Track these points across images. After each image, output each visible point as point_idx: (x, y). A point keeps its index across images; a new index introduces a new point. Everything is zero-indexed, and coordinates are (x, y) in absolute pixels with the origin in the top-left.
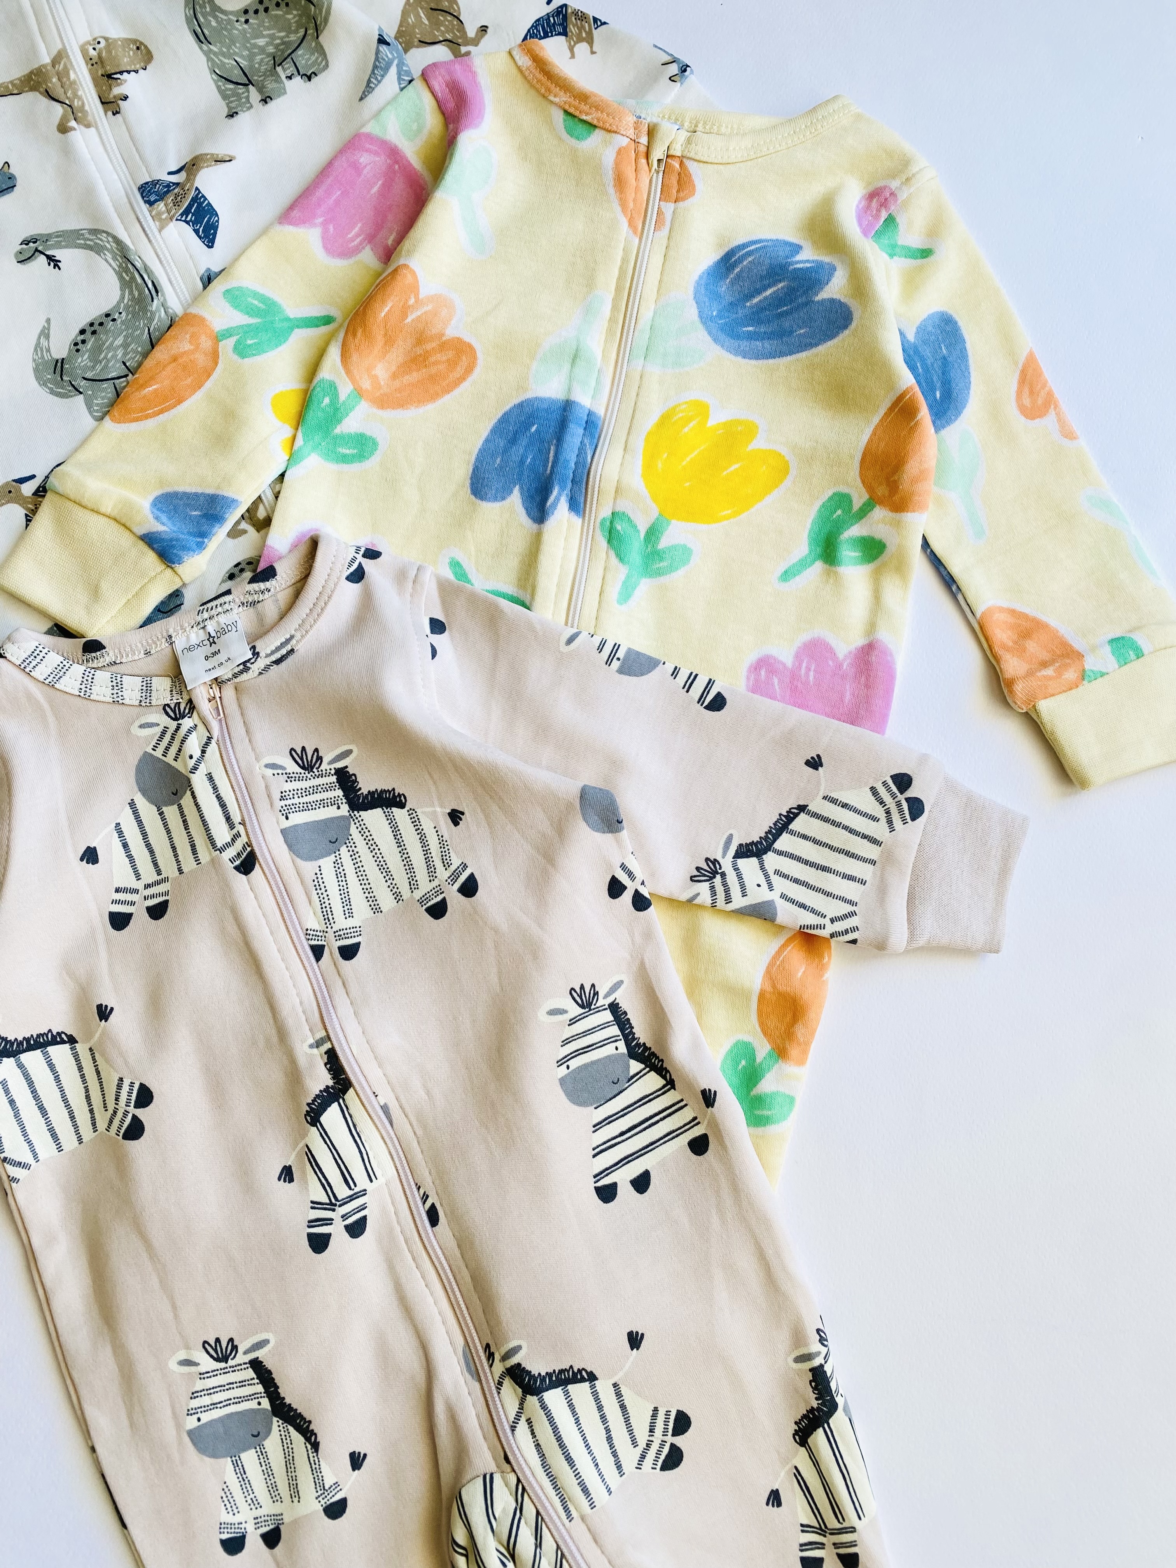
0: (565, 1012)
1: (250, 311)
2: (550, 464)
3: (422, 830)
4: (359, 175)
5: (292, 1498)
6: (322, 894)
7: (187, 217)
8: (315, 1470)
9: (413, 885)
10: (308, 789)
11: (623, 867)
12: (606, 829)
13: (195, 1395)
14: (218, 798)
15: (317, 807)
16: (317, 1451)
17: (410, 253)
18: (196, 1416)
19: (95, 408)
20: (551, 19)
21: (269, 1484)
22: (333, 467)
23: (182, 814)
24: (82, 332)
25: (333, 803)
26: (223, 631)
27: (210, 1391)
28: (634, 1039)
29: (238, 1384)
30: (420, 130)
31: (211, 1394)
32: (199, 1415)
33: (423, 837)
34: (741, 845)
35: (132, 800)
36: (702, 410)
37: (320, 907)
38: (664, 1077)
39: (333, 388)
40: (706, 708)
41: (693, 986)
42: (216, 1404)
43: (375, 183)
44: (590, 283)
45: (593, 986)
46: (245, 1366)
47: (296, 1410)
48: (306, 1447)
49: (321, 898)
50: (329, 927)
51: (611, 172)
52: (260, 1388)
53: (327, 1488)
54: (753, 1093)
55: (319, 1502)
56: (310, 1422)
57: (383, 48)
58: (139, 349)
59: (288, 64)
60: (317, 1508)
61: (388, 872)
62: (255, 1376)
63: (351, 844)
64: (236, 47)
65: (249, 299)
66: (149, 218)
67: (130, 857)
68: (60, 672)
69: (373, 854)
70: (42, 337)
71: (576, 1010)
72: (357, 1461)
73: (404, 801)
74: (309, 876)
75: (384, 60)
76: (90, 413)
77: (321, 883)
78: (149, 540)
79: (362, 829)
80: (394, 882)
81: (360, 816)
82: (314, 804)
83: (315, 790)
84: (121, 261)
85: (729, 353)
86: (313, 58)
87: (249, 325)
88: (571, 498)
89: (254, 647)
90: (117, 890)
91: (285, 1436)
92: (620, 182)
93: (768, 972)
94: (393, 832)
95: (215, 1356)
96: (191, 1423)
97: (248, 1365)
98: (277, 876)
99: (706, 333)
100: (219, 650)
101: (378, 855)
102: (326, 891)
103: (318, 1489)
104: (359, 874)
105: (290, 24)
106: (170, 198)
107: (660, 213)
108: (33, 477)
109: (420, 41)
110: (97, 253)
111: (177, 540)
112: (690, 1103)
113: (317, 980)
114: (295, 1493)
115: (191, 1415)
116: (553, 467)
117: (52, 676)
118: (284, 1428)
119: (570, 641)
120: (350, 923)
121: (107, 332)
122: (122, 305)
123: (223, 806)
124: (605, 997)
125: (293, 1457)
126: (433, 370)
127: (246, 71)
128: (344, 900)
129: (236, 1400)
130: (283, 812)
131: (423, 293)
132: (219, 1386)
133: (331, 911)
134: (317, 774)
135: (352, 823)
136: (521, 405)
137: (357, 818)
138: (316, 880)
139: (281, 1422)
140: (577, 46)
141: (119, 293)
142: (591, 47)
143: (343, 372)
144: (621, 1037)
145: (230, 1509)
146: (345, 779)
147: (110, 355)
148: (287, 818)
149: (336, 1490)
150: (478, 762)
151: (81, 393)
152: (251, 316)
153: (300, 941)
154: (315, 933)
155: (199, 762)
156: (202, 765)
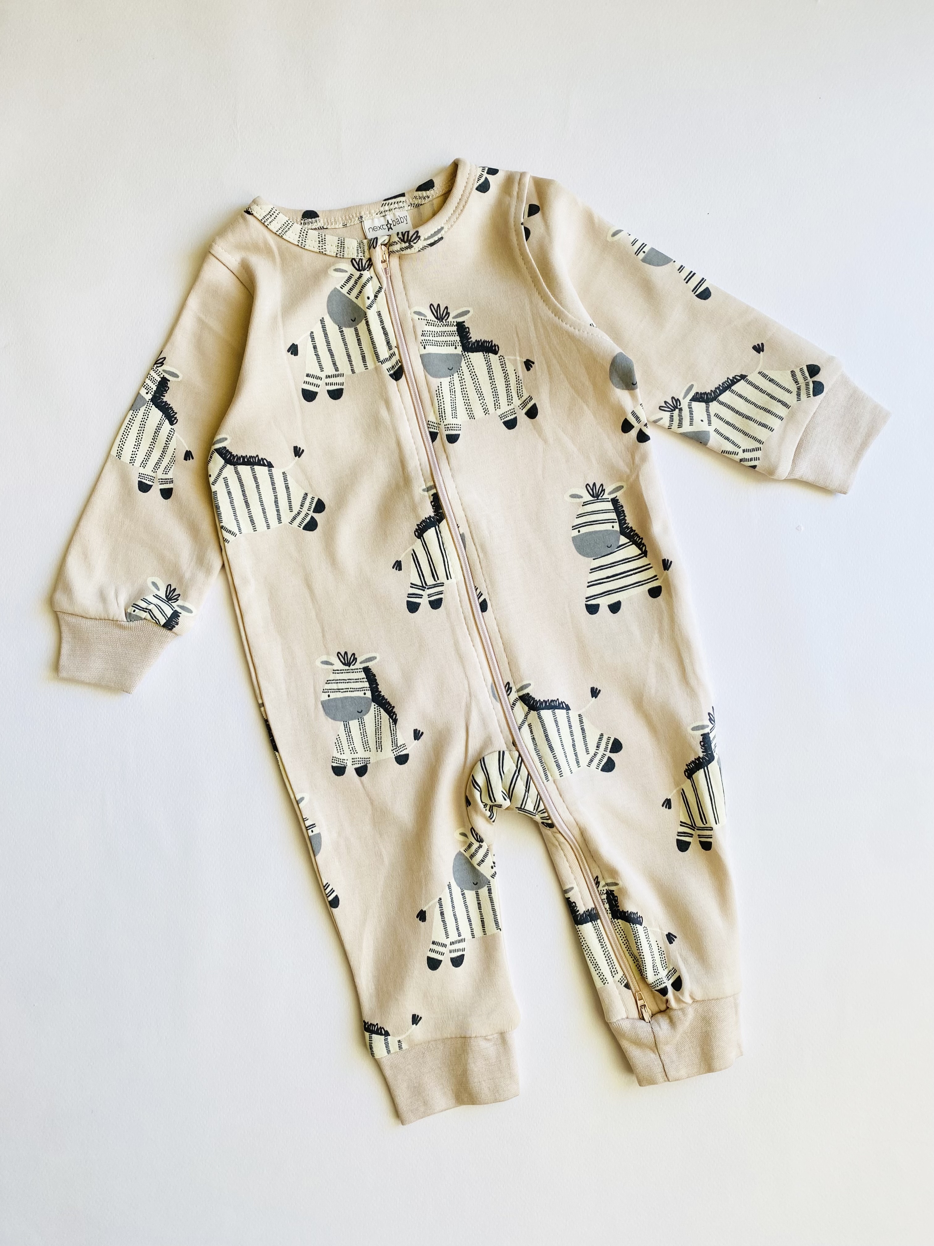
0: (581, 497)
3: (507, 370)
5: (377, 749)
6: (440, 400)
8: (393, 734)
9: (497, 405)
10: (439, 332)
11: (633, 413)
12: (625, 387)
13: (329, 682)
14: (383, 329)
15: (443, 345)
16: (395, 724)
18: (328, 694)
21: (364, 741)
23: (358, 335)
25: (453, 344)
26: (397, 221)
27: (337, 681)
28: (625, 523)
29: (354, 681)
31: (338, 683)
32: (329, 693)
33: (507, 376)
34: (697, 393)
35: (323, 318)
37: (438, 408)
38: (641, 549)
40: (696, 296)
42: (340, 689)
45: (602, 485)
46: (360, 670)
47: (387, 699)
48: (390, 721)
49: (439, 403)
50: (442, 421)
52: (367, 685)
53: (398, 746)
55: (393, 753)
56: (394, 707)
60: (392, 756)
61: (481, 394)
62: (365, 677)
63: (461, 373)
67: (318, 355)
69: (474, 381)
71: (588, 498)
72: (417, 735)
73: (497, 350)
74: (434, 388)
77: (440, 393)
79: (469, 364)
80: (484, 401)
81: (468, 356)
82: (441, 343)
83: (443, 334)
90: (308, 376)
91: (378, 714)
94: (488, 369)
95: (344, 662)
96: (324, 697)
97: (362, 670)
98: (414, 384)
101: (477, 382)
102: (443, 398)
103: (394, 745)
104: (463, 393)
113: (431, 452)
114: (379, 746)
115: (325, 692)
118: (377, 709)
119: (614, 235)
120: (454, 421)
123: (386, 334)
124: (609, 494)
125: (381, 726)
128: (453, 407)
129: (352, 690)
132: (343, 680)
133: (444, 412)
134: (445, 324)
135: (463, 359)
137: (466, 357)
138: (438, 391)
139: (376, 705)
144: (617, 520)
145: (339, 751)
146: (462, 330)
148: (425, 348)
149: (403, 748)
153: (424, 429)
154: (433, 424)
155: (373, 302)
156: (374, 306)
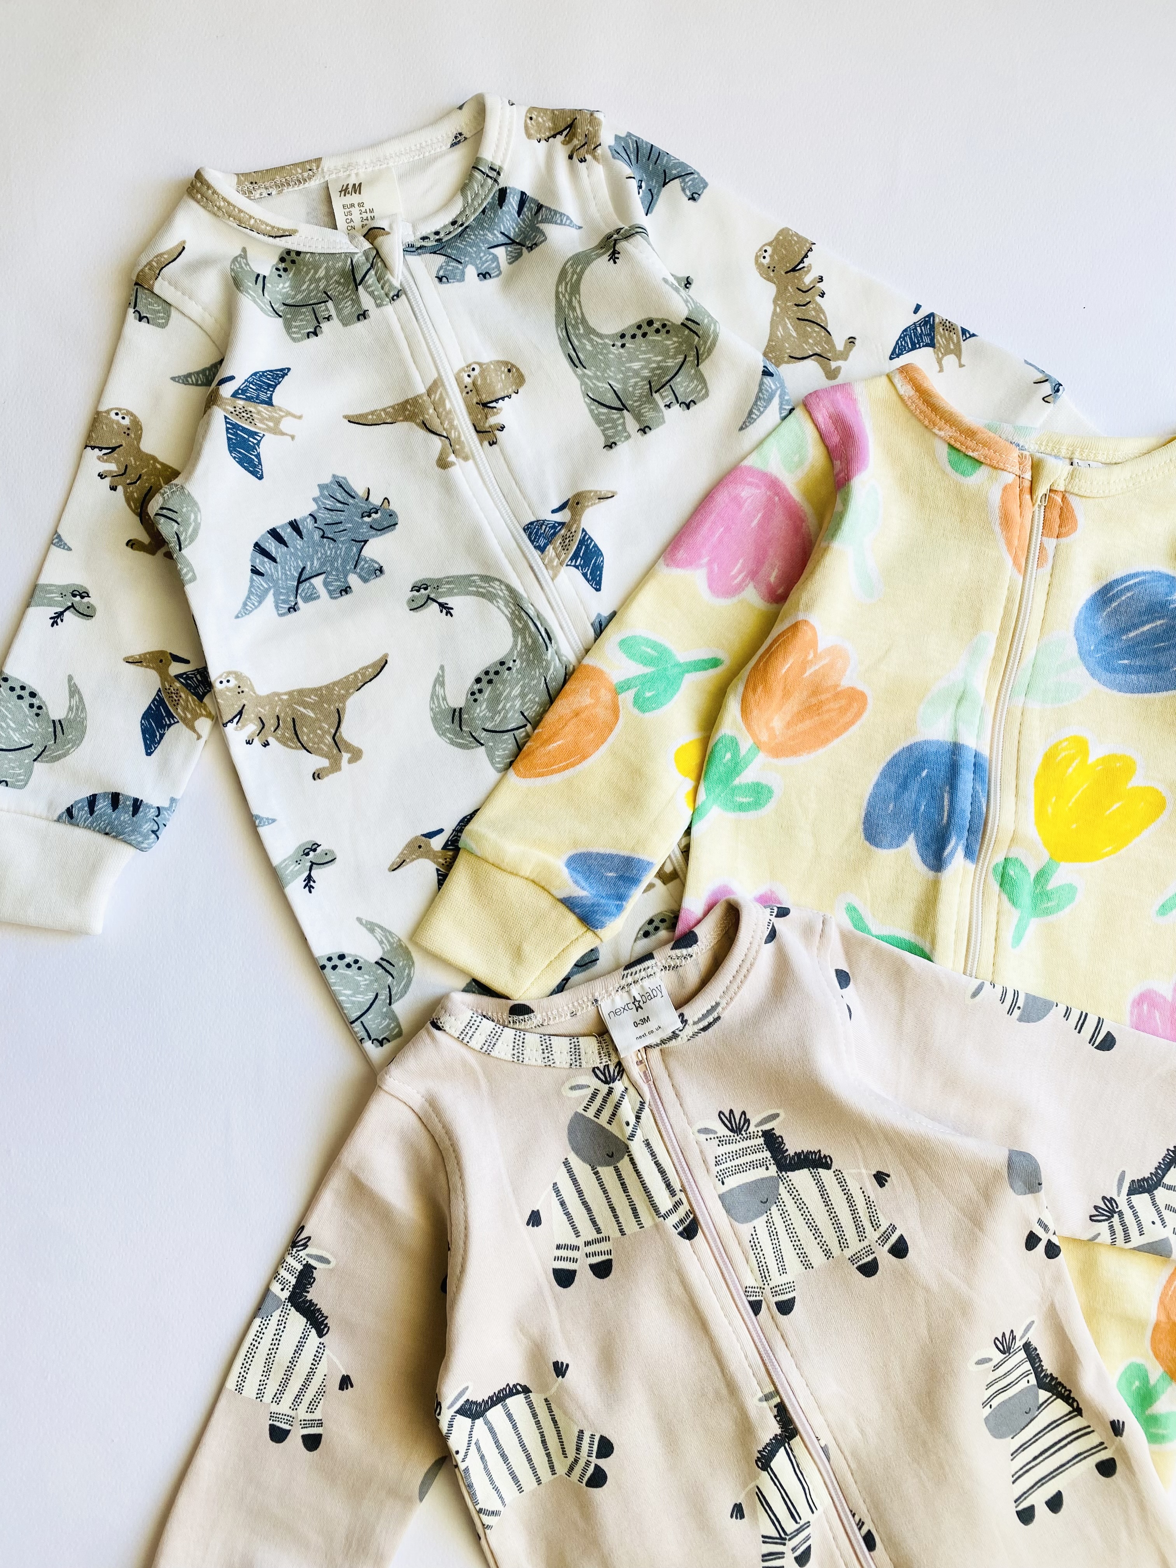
0: (991, 1360)
1: (646, 661)
2: (946, 814)
3: (849, 1190)
4: (740, 506)
6: (758, 1254)
7: (576, 562)
9: (843, 1243)
10: (739, 1151)
11: (1040, 1222)
12: (1027, 1191)
14: (656, 1165)
15: (748, 1170)
17: (808, 608)
19: (497, 760)
20: (918, 329)
22: (731, 816)
23: (620, 1176)
24: (478, 680)
25: (762, 1164)
26: (648, 996)
28: (1042, 1370)
30: (801, 463)
33: (850, 1198)
34: (1133, 1181)
35: (566, 1159)
36: (1081, 746)
37: (757, 1266)
38: (1071, 1405)
39: (734, 743)
40: (1097, 1048)
41: (1091, 1314)
43: (755, 516)
44: (976, 625)
45: (1012, 1331)
49: (758, 1258)
50: (766, 1284)
51: (997, 511)
54: (1149, 1412)
57: (768, 380)
58: (537, 699)
59: (667, 391)
61: (817, 1229)
63: (781, 1203)
64: (610, 371)
65: (643, 648)
66: (542, 565)
67: (567, 1214)
68: (492, 1041)
69: (802, 1212)
70: (437, 685)
71: (998, 1357)
73: (829, 1162)
74: (746, 1238)
75: (767, 391)
76: (493, 764)
77: (756, 1243)
78: (569, 903)
79: (791, 1189)
80: (823, 1240)
81: (788, 1176)
82: (744, 1167)
83: (744, 1152)
84: (514, 608)
85: (1105, 687)
86: (692, 386)
87: (645, 675)
88: (967, 847)
89: (682, 1015)
90: (558, 1247)
92: (1006, 520)
93: (1162, 1302)
94: (820, 1191)
98: (718, 1239)
99: (1084, 669)
100: (648, 1017)
101: (807, 1213)
102: (762, 1250)
104: (789, 1231)
105: (668, 350)
106: (558, 541)
107: (1042, 548)
108: (441, 831)
109: (790, 356)
110: (489, 600)
111: (599, 905)
112: (1097, 1430)
113: (757, 1333)
116: (949, 817)
117: (487, 1044)
119: (974, 995)
120: (783, 1278)
121: (504, 682)
122: (516, 652)
123: (662, 1172)
124: (1022, 1338)
126: (826, 717)
127: (620, 395)
128: (777, 1258)
130: (719, 1177)
131: (822, 646)
133: (768, 1270)
134: (746, 1136)
135: (781, 1183)
136: (910, 748)
137: (785, 1179)
138: (752, 1241)
140: (945, 358)
141: (512, 639)
142: (960, 360)
143: (744, 728)
144: (1032, 1371)
146: (772, 1141)
147: (508, 705)
148: (723, 1183)
150: (911, 1136)
151: (482, 745)
152: (645, 665)
153: (741, 1299)
154: (753, 1290)
155: (635, 1128)
156: (639, 1132)
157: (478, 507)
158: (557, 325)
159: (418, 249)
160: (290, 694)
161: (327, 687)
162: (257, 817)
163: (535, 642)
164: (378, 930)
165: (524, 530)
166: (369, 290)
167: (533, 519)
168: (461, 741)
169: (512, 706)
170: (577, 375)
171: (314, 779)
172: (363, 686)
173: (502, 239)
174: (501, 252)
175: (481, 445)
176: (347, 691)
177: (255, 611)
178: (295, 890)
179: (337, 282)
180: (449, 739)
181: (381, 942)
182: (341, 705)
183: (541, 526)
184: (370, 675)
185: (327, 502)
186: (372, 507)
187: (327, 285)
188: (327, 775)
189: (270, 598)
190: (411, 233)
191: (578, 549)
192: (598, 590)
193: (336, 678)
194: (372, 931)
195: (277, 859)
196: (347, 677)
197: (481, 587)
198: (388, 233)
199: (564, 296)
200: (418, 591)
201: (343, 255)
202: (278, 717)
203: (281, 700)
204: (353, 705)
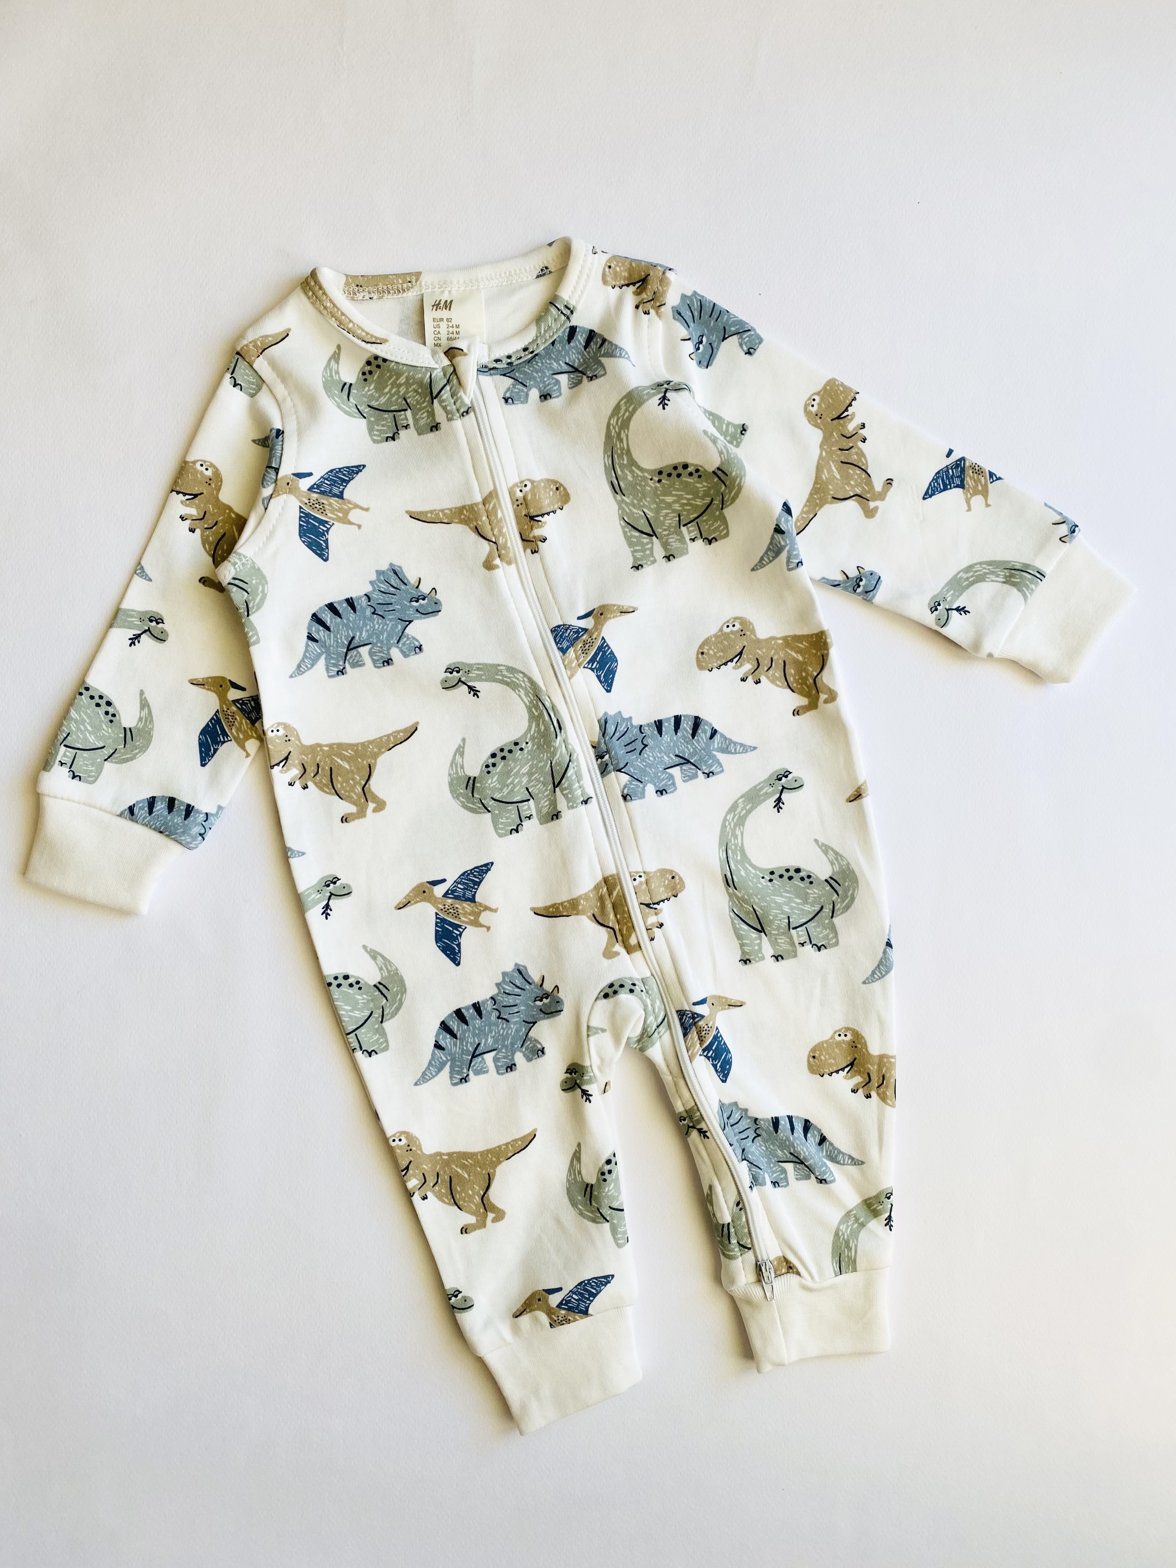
19: (501, 826)
20: (950, 471)
59: (693, 527)
64: (645, 500)
70: (457, 755)
76: (496, 829)
84: (532, 698)
86: (716, 525)
105: (698, 492)
106: (579, 645)
108: (444, 880)
109: (833, 497)
110: (512, 689)
127: (651, 523)
140: (973, 498)
157: (514, 606)
158: (605, 452)
159: (490, 369)
160: (330, 746)
161: (363, 744)
162: (290, 849)
163: (547, 729)
164: (379, 958)
165: (552, 631)
166: (443, 404)
167: (561, 623)
168: (472, 806)
169: (520, 782)
170: (616, 500)
171: (342, 822)
172: (393, 747)
173: (566, 368)
174: (563, 379)
175: (525, 551)
176: (380, 750)
177: (307, 672)
178: (314, 915)
179: (416, 391)
180: (461, 802)
181: (381, 969)
182: (373, 761)
183: (567, 630)
184: (400, 739)
185: (382, 585)
186: (420, 594)
187: (407, 392)
188: (353, 820)
189: (322, 662)
190: (486, 354)
191: (596, 654)
192: (608, 691)
193: (371, 738)
194: (374, 958)
195: (301, 887)
196: (381, 738)
197: (506, 677)
198: (466, 355)
199: (614, 428)
200: (451, 673)
201: (424, 370)
202: (318, 765)
203: (322, 750)
204: (384, 763)
